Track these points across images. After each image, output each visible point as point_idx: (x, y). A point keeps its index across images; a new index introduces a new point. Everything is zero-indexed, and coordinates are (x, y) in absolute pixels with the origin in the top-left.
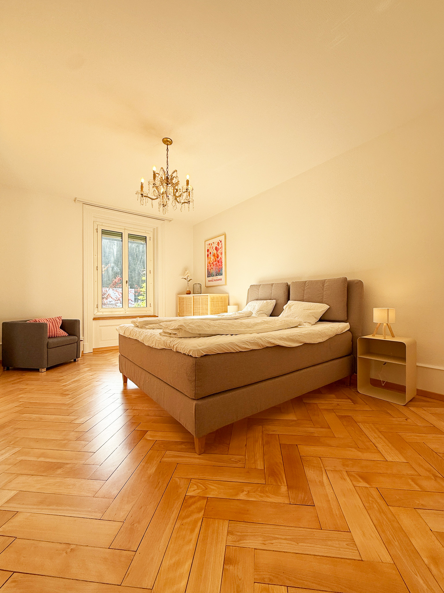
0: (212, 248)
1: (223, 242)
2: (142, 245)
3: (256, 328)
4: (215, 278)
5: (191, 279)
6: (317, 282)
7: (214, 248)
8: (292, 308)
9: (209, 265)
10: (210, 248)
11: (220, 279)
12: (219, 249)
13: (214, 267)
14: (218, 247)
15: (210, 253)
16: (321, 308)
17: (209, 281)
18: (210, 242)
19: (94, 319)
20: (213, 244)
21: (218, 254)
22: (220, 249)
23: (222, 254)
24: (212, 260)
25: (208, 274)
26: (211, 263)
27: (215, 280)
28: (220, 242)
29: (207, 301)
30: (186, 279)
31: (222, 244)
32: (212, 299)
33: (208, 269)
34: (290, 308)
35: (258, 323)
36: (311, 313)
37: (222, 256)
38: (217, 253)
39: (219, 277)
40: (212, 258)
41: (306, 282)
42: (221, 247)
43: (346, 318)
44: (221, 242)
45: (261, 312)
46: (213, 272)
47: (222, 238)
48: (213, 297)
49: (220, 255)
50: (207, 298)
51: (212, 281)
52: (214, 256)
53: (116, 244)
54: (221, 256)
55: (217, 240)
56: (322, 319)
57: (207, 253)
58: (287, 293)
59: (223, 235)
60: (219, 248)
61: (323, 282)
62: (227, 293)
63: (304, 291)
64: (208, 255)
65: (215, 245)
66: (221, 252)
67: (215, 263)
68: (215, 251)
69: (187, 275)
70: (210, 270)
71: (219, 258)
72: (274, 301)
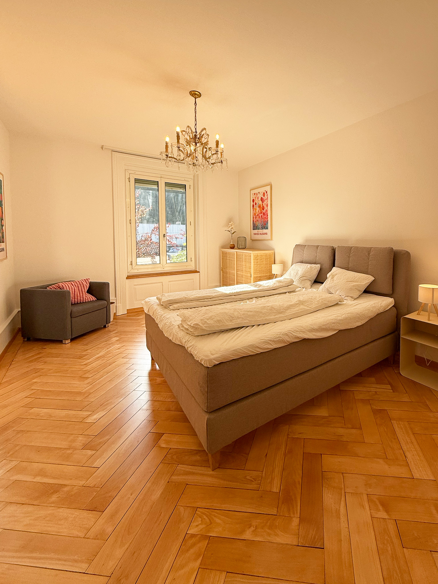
0: (258, 199)
1: (269, 193)
2: (181, 194)
3: (289, 313)
4: (261, 231)
5: (235, 232)
6: (363, 249)
7: (260, 199)
8: (335, 278)
9: (254, 216)
10: (256, 198)
11: (265, 233)
12: (264, 201)
13: (259, 220)
14: (263, 197)
15: (256, 204)
16: (366, 280)
17: (255, 234)
18: (256, 191)
19: (128, 277)
20: (258, 194)
21: (264, 205)
22: (266, 201)
23: (267, 206)
24: (257, 211)
25: (253, 227)
26: (257, 214)
27: (260, 234)
28: (265, 192)
29: (251, 258)
30: (230, 231)
31: (267, 195)
32: (256, 257)
33: (253, 221)
34: (333, 278)
35: (291, 305)
36: (354, 286)
37: (267, 209)
38: (262, 204)
39: (265, 231)
40: (258, 209)
41: (352, 247)
42: (266, 198)
43: (391, 292)
44: (267, 192)
45: (303, 279)
46: (259, 224)
47: (268, 188)
48: (257, 255)
49: (265, 206)
50: (250, 256)
51: (257, 234)
52: (259, 207)
53: (151, 194)
54: (266, 208)
55: (262, 190)
56: (368, 290)
57: (252, 203)
58: (332, 258)
59: (269, 185)
60: (265, 199)
61: (369, 250)
62: (273, 249)
63: (349, 257)
64: (253, 206)
65: (260, 196)
66: (267, 203)
67: (260, 215)
68: (261, 202)
69: (231, 227)
70: (256, 222)
71: (265, 210)
72: (319, 265)
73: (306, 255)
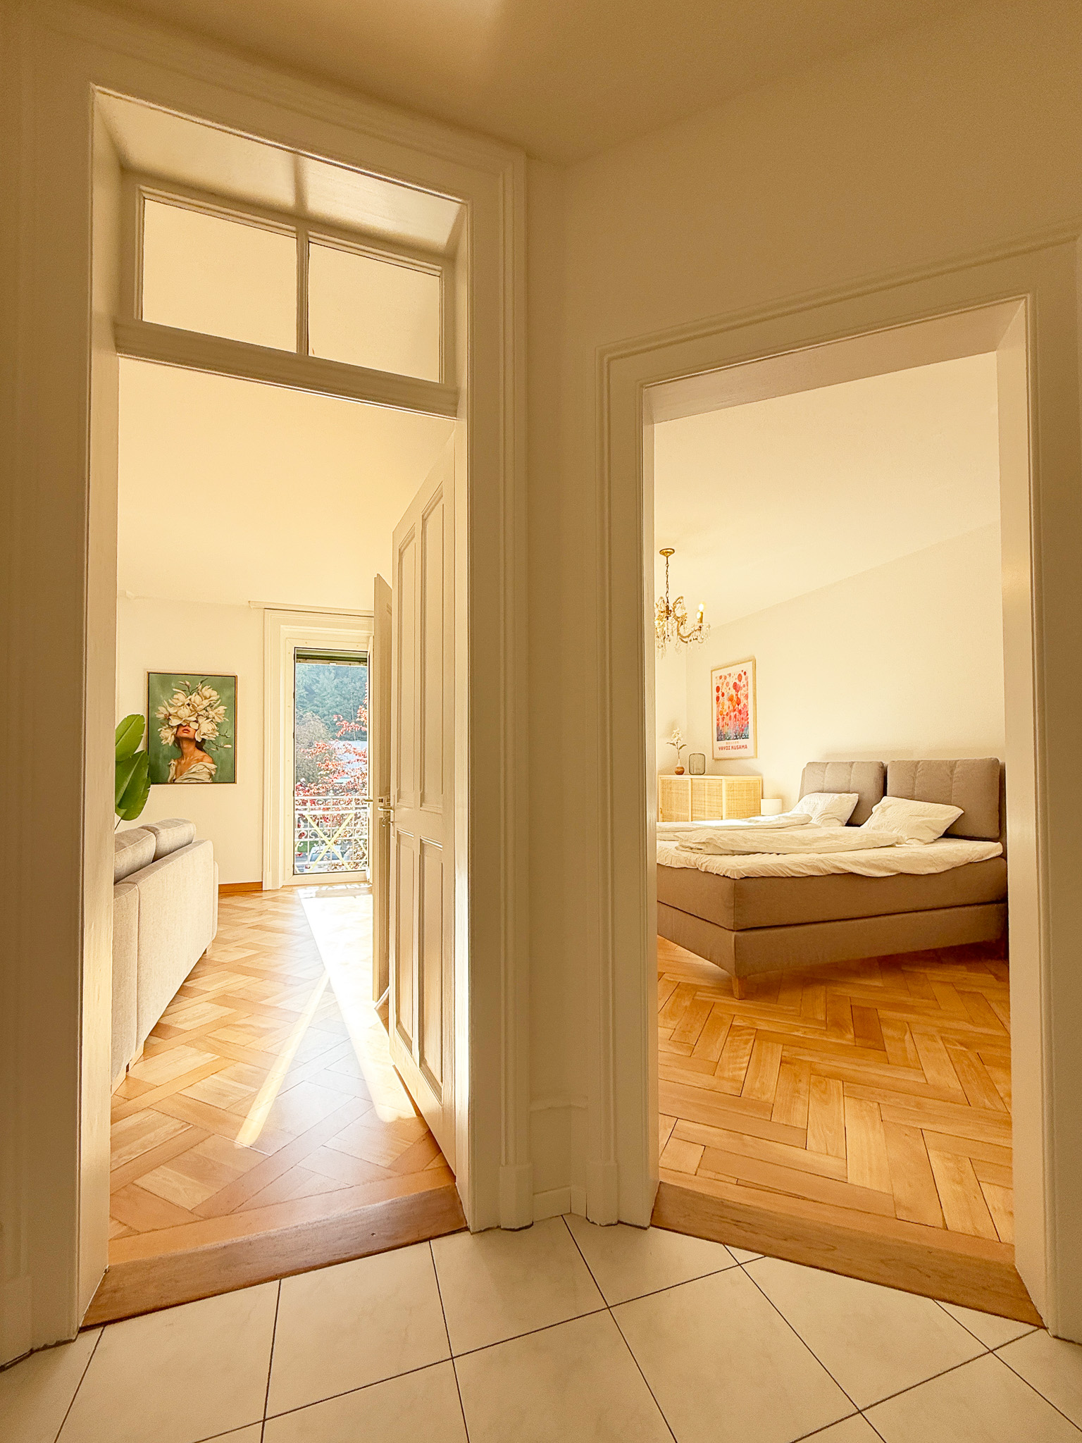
0: (727, 686)
1: (749, 674)
4: (733, 743)
5: (684, 745)
6: (938, 764)
7: (731, 685)
9: (720, 716)
10: (723, 684)
11: (743, 746)
12: (740, 688)
13: (731, 723)
14: (738, 683)
15: (723, 695)
16: (947, 813)
17: (721, 748)
18: (724, 672)
20: (728, 676)
21: (739, 696)
22: (744, 689)
23: (747, 697)
24: (726, 707)
25: (718, 735)
26: (725, 713)
27: (732, 747)
28: (742, 674)
29: (721, 789)
30: (674, 744)
31: (746, 679)
32: (732, 787)
33: (718, 725)
34: (885, 810)
37: (747, 702)
38: (737, 695)
39: (741, 742)
40: (727, 703)
41: (918, 762)
42: (745, 683)
44: (745, 673)
45: (827, 816)
46: (730, 731)
47: (748, 667)
48: (731, 783)
49: (742, 698)
50: (720, 785)
51: (727, 748)
52: (731, 699)
54: (745, 701)
55: (736, 670)
57: (715, 694)
58: (881, 782)
59: (750, 661)
60: (742, 686)
61: (951, 765)
62: (760, 775)
63: (914, 779)
64: (718, 698)
65: (732, 680)
66: (746, 693)
67: (732, 714)
68: (733, 692)
69: (677, 738)
70: (723, 726)
71: (742, 705)
72: (856, 795)
73: (829, 779)
